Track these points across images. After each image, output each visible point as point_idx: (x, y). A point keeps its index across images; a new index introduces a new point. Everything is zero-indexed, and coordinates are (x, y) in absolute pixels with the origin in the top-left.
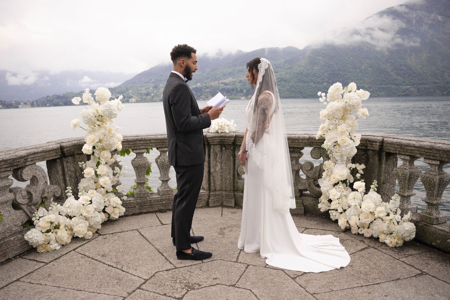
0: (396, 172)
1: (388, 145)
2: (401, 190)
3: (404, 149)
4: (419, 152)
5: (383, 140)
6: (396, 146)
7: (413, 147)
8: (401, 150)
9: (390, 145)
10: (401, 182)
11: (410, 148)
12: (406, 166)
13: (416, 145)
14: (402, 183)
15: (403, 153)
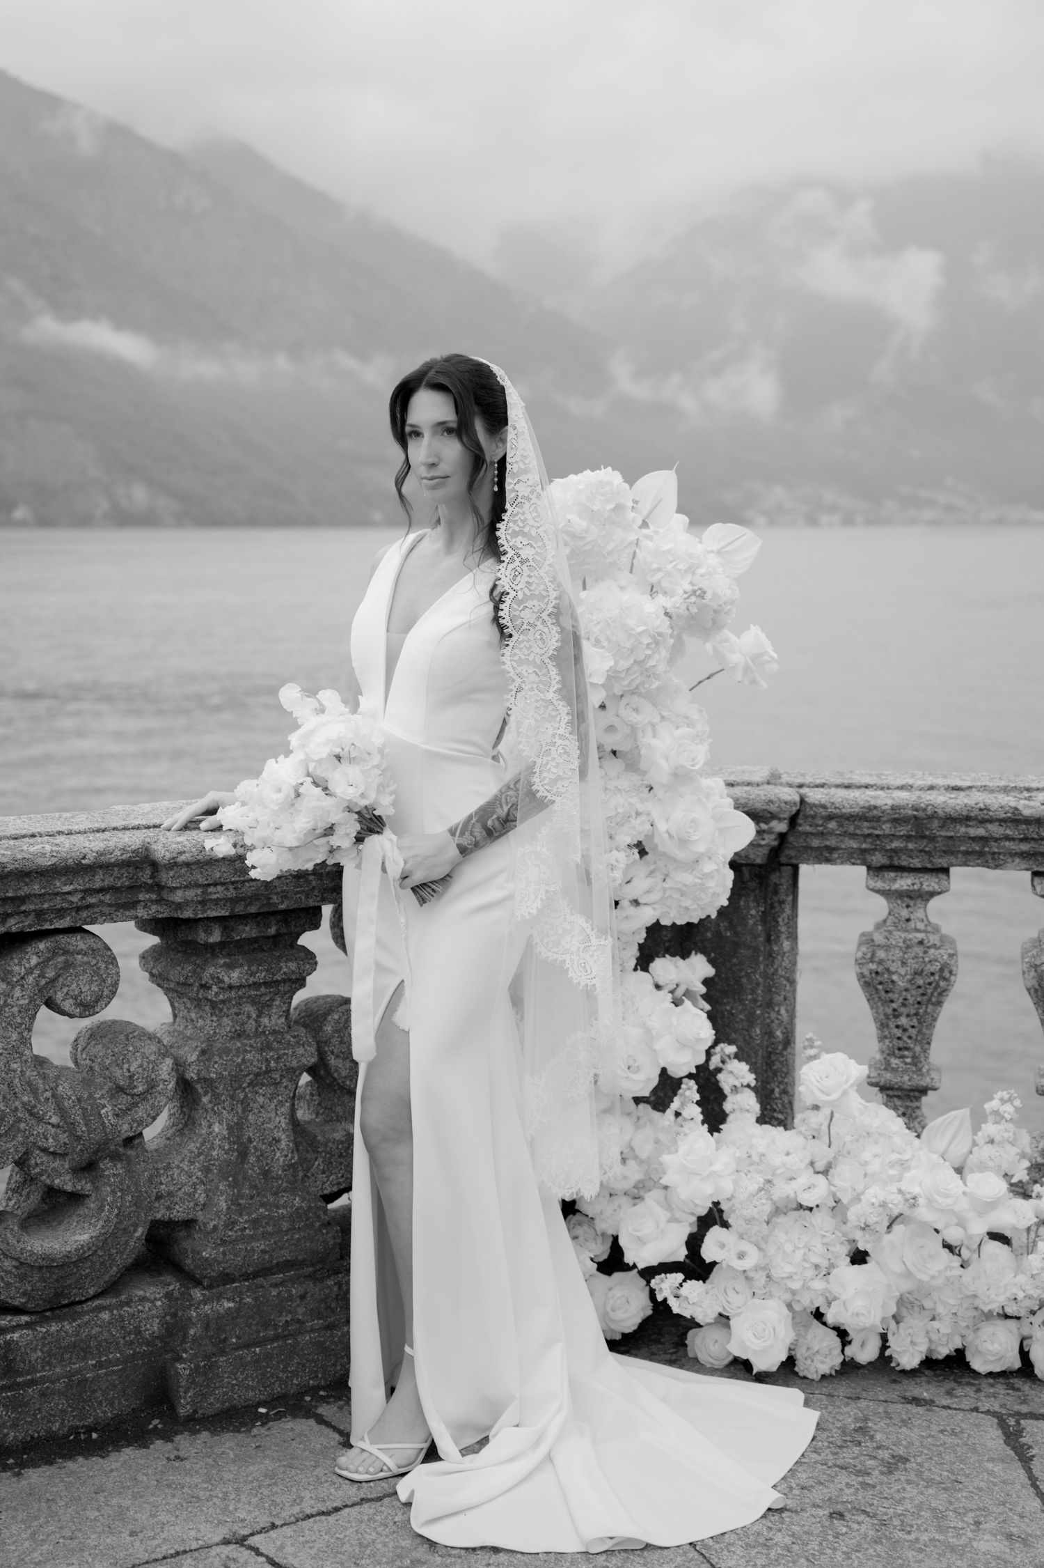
0: (873, 966)
1: (832, 825)
2: (895, 1062)
3: (932, 839)
4: (1025, 847)
5: (802, 801)
6: (887, 828)
7: (1002, 821)
8: (911, 846)
9: (841, 825)
10: (896, 1017)
11: (981, 832)
12: (917, 930)
13: (1027, 812)
14: (903, 1021)
15: (916, 863)
